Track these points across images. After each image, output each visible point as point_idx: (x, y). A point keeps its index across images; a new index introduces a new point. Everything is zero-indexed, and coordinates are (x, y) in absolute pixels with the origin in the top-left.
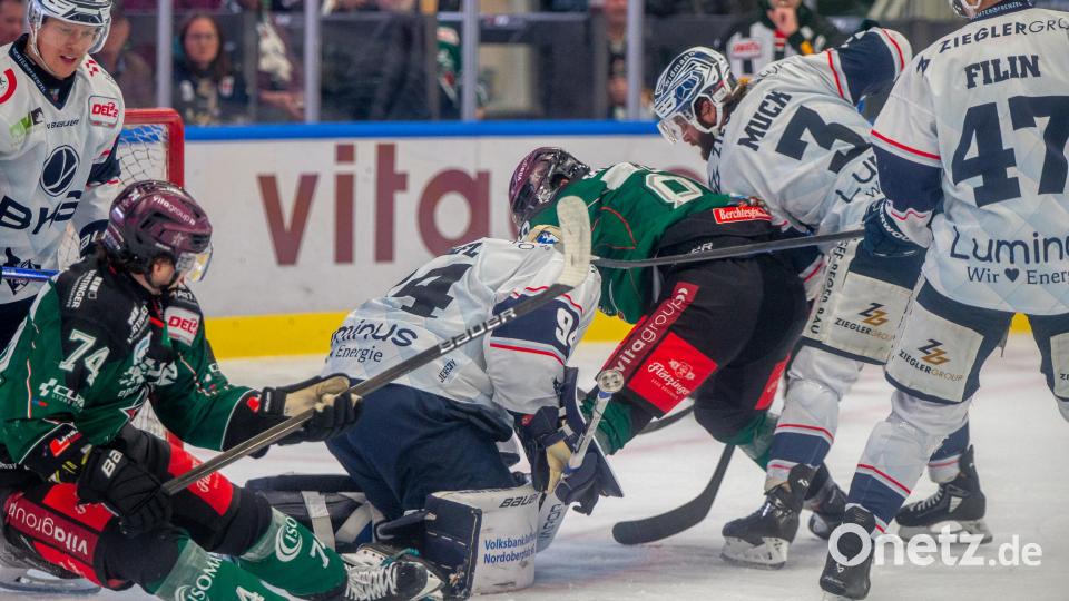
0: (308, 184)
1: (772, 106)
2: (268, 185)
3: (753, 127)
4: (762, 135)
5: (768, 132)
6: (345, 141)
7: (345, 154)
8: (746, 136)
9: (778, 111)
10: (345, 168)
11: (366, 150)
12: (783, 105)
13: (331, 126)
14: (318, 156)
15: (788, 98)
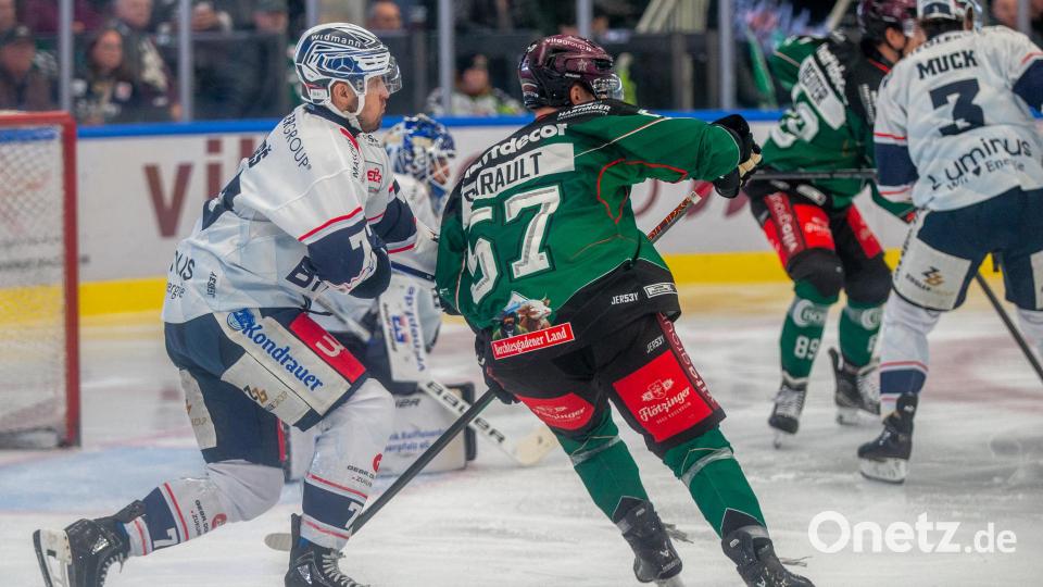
0: (184, 172)
1: (958, 60)
2: (152, 173)
3: (935, 64)
4: (934, 73)
5: (939, 75)
6: (214, 136)
7: (214, 147)
8: (925, 64)
9: (961, 66)
10: (214, 158)
11: (231, 143)
12: (967, 65)
13: (204, 124)
14: (191, 149)
15: (975, 64)
